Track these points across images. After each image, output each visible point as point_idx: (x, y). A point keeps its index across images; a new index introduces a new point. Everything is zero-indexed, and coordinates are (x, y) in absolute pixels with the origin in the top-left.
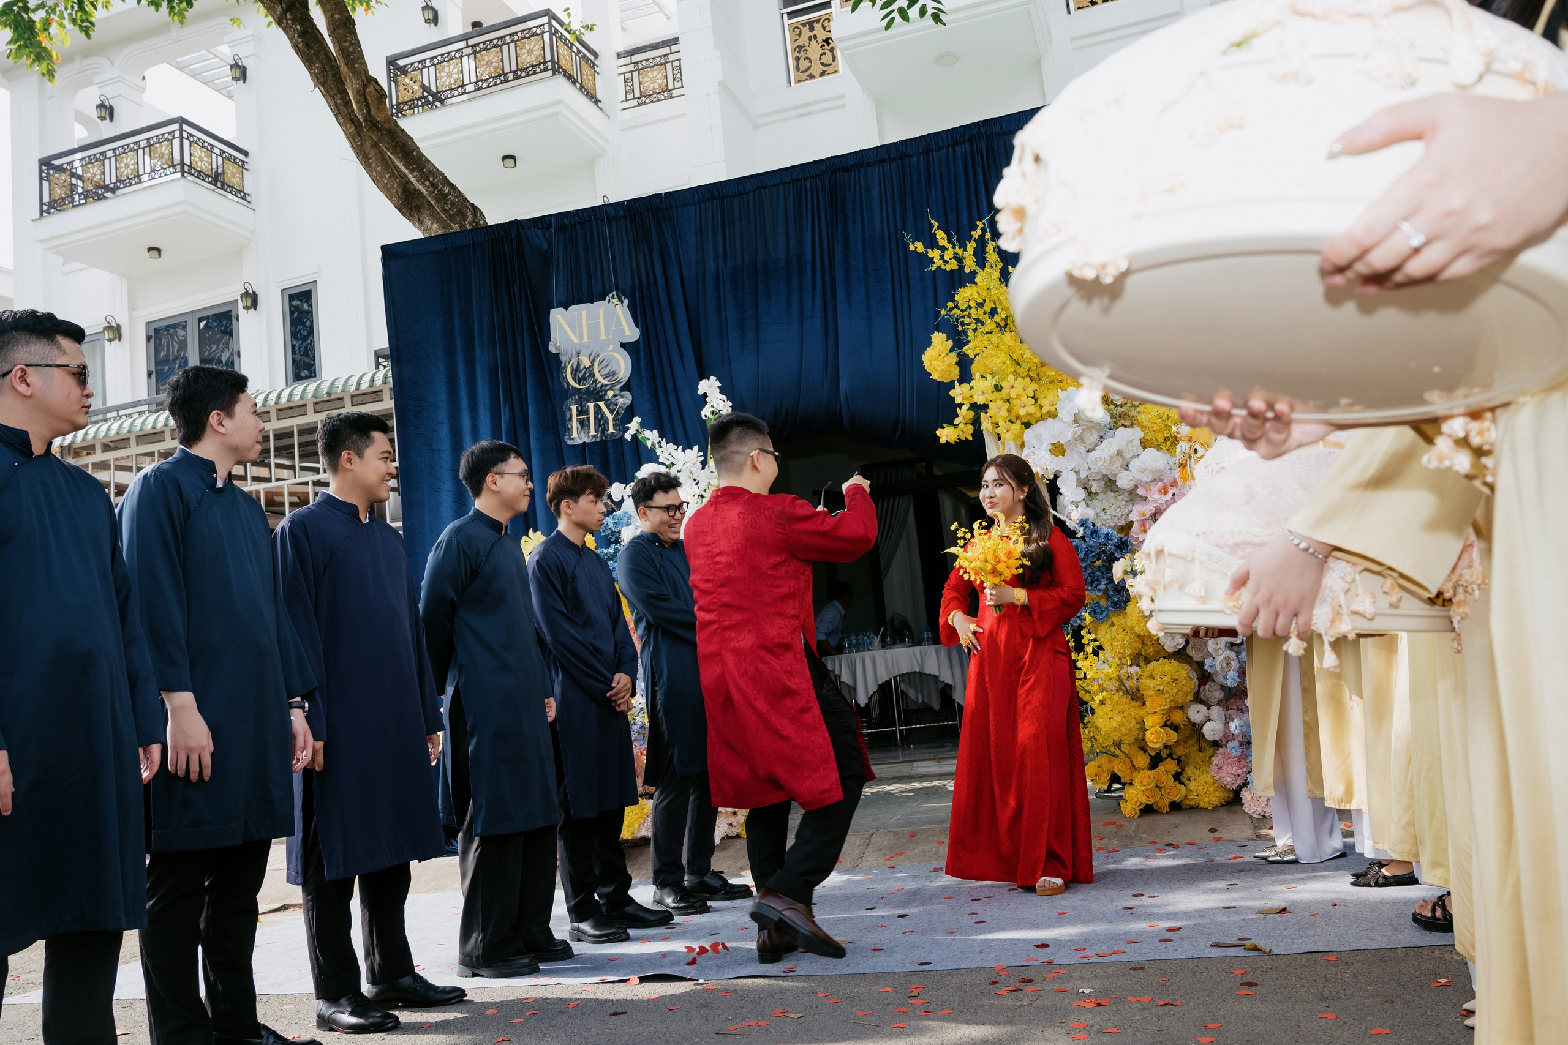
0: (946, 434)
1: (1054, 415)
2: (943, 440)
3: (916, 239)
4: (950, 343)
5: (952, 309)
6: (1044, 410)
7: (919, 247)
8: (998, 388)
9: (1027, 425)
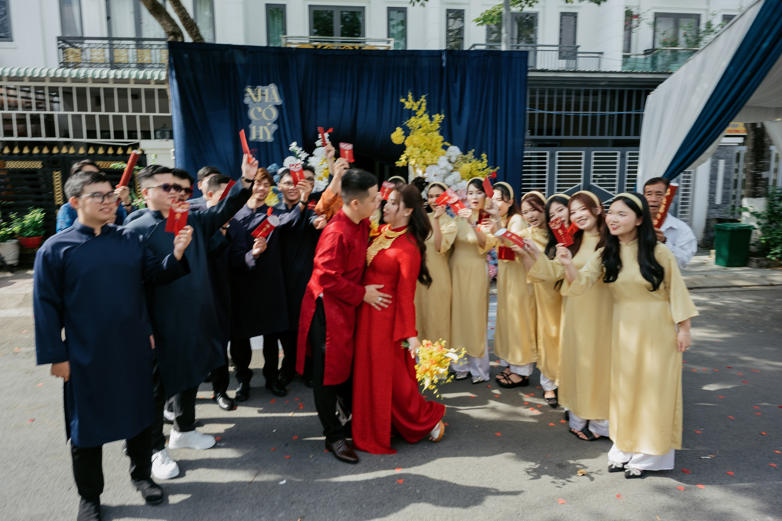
0: (399, 164)
1: (436, 164)
2: (397, 165)
3: (403, 98)
4: (403, 132)
5: (408, 123)
6: (434, 162)
7: (402, 100)
8: (421, 152)
9: (427, 166)
